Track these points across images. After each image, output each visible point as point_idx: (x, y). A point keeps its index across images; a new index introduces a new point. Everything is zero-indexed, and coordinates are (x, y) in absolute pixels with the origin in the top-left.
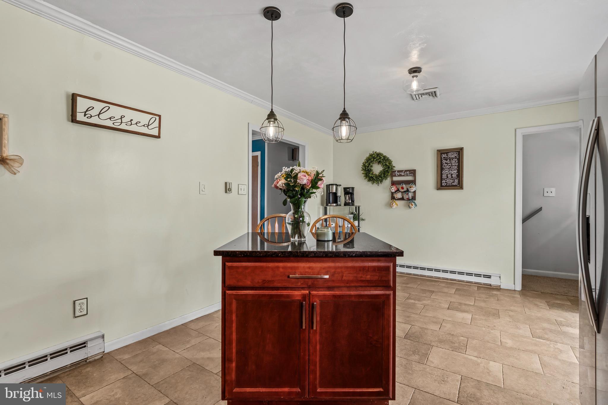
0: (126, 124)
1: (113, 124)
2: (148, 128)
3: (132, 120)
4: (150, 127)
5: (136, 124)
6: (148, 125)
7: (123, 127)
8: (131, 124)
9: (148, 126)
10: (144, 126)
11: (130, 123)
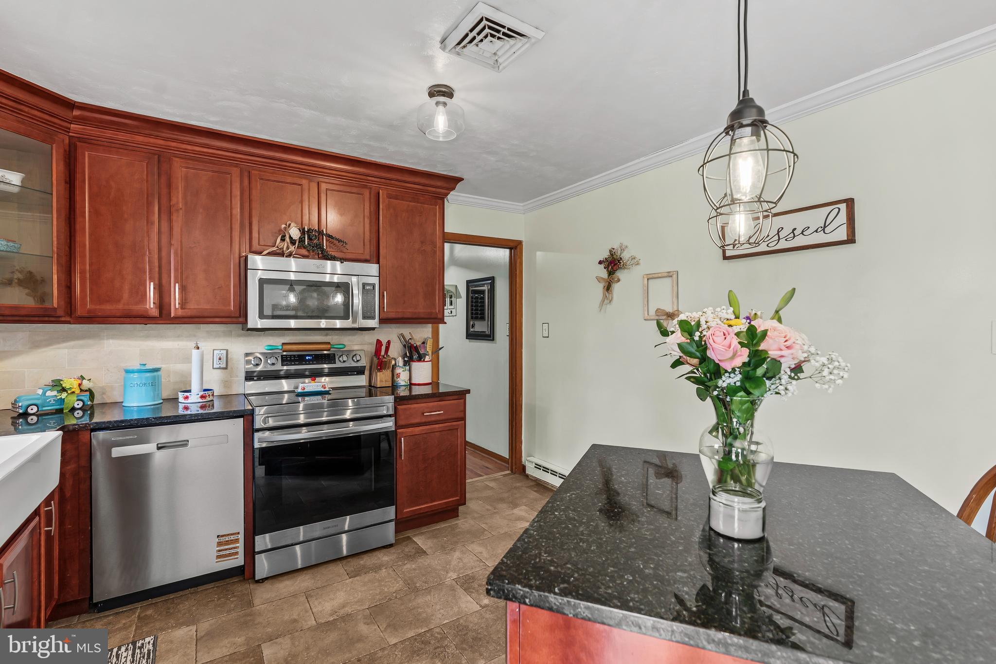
0: (786, 240)
1: (767, 246)
2: (824, 232)
3: (795, 229)
4: (827, 230)
5: (802, 233)
6: (825, 227)
7: (783, 245)
8: (794, 236)
9: (824, 230)
10: (816, 231)
11: (792, 235)
